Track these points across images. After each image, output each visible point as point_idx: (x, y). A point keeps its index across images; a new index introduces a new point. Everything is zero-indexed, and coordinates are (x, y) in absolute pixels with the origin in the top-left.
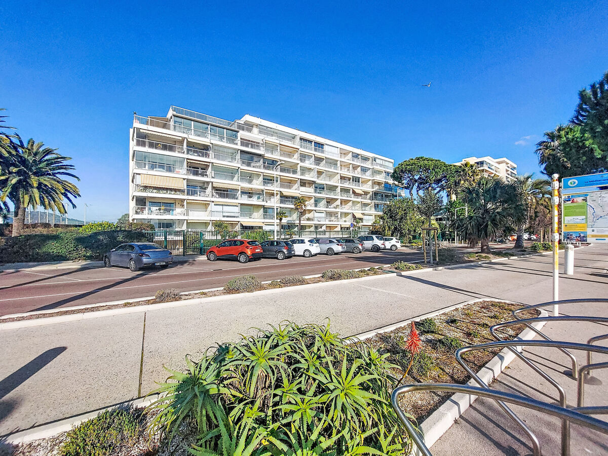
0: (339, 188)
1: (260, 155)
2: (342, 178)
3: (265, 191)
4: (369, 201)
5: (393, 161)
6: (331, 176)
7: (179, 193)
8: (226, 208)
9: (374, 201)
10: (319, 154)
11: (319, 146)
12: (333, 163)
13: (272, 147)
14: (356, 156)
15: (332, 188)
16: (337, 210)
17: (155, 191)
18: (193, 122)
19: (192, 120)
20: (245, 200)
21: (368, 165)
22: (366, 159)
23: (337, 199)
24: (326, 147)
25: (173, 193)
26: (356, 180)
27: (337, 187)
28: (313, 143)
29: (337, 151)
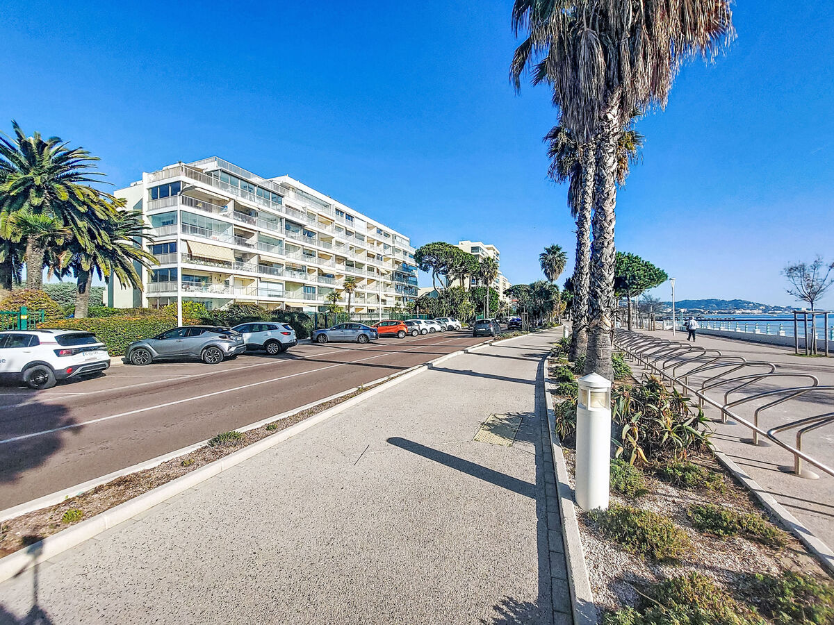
0: (366, 266)
1: (301, 225)
2: (369, 255)
3: (307, 267)
4: (389, 282)
5: (408, 239)
6: (359, 251)
7: (226, 266)
8: (271, 286)
9: (394, 282)
10: (349, 228)
11: (350, 217)
12: (361, 237)
13: (311, 216)
14: (379, 231)
15: (360, 266)
16: (364, 290)
17: (203, 262)
18: (240, 181)
19: (239, 178)
20: (288, 277)
21: (389, 241)
22: (387, 235)
23: (363, 279)
24: (355, 219)
25: (220, 265)
26: (379, 257)
27: (363, 265)
28: (345, 215)
29: (364, 225)
